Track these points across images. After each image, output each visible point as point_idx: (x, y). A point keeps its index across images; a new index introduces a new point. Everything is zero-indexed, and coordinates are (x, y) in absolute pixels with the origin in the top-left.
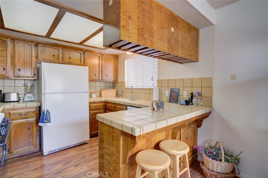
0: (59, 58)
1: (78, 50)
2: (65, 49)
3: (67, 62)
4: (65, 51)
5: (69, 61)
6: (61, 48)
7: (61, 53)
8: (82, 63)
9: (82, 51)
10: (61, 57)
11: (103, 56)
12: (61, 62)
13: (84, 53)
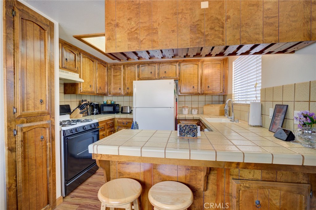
0: (155, 74)
1: (173, 63)
2: (161, 65)
3: (162, 77)
4: (160, 66)
5: (164, 76)
6: (157, 64)
7: (157, 69)
8: (178, 76)
9: (177, 63)
10: (157, 73)
11: (204, 63)
12: (157, 78)
13: (179, 65)
